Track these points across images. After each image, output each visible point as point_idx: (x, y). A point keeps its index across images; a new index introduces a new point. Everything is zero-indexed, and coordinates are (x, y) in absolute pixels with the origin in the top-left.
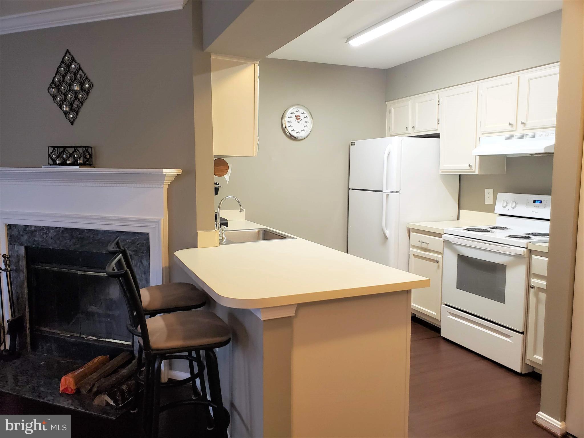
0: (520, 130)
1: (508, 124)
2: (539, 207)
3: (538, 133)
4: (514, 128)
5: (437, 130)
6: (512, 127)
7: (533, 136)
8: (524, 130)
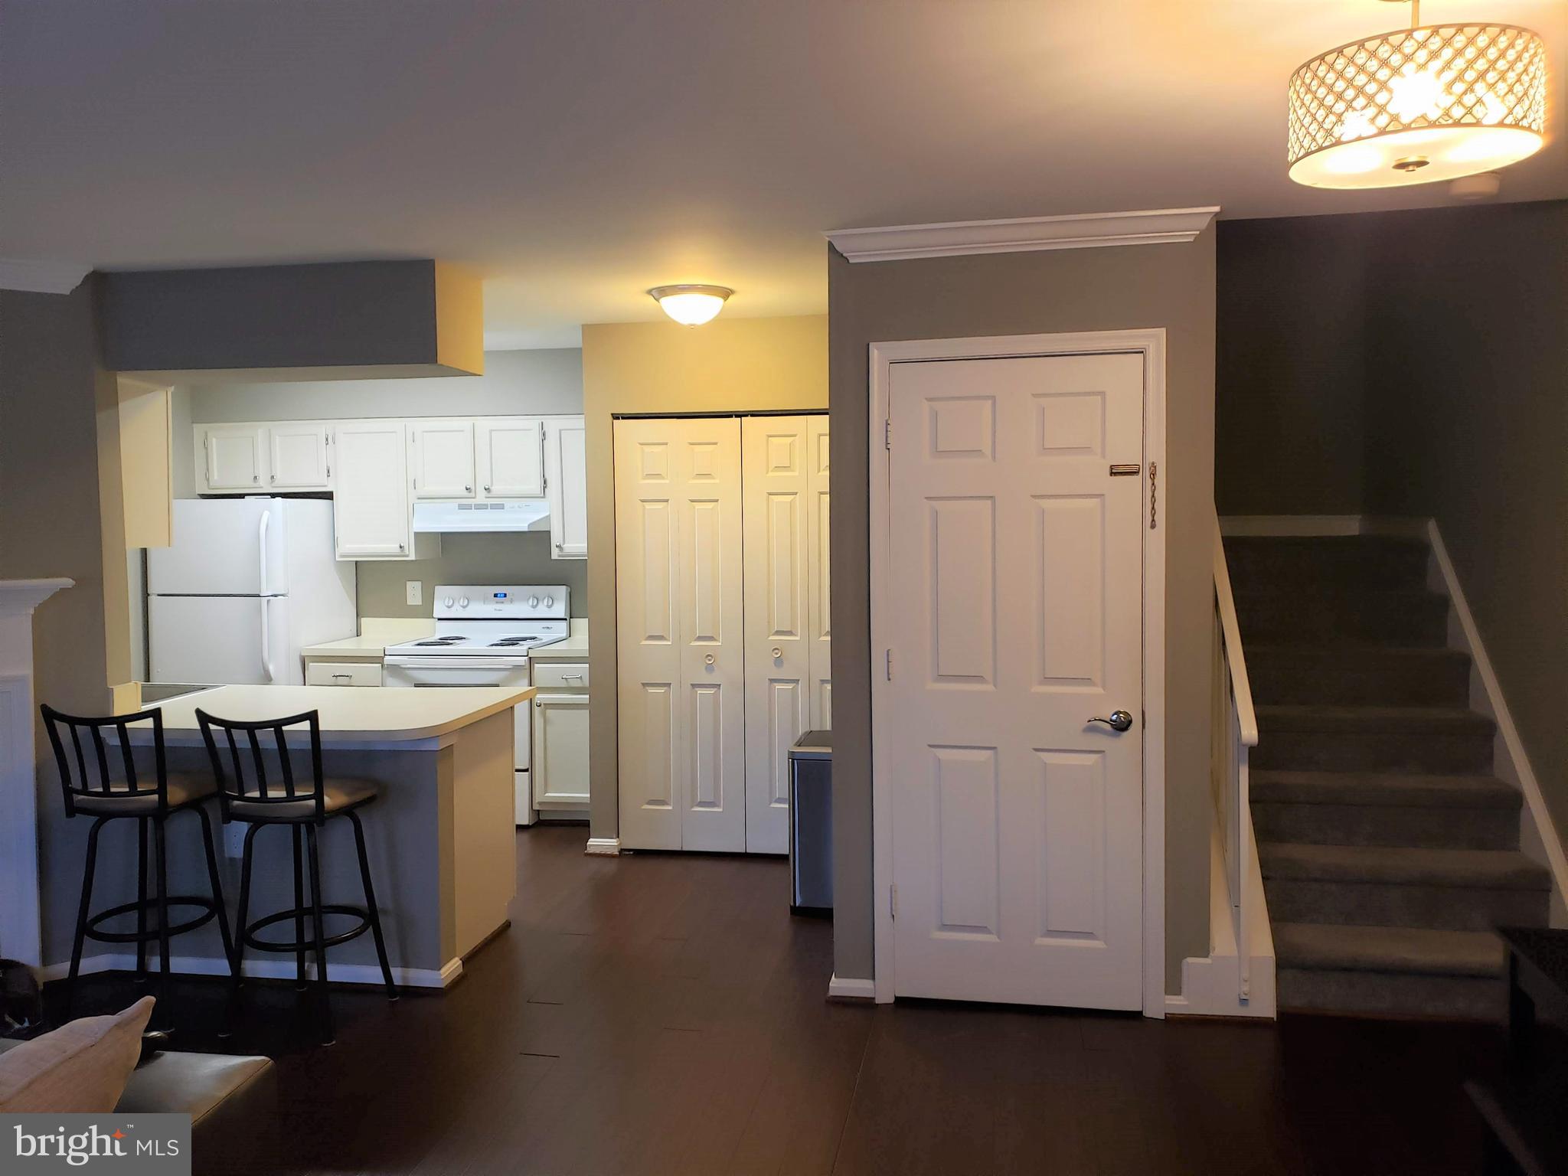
0: (481, 498)
1: (465, 489)
2: (503, 603)
3: (507, 503)
4: (473, 495)
5: (325, 486)
6: (470, 492)
7: (501, 507)
8: (486, 497)
